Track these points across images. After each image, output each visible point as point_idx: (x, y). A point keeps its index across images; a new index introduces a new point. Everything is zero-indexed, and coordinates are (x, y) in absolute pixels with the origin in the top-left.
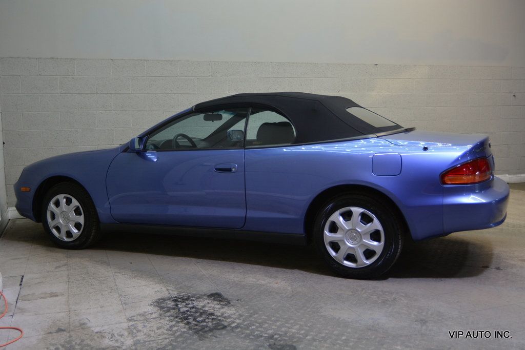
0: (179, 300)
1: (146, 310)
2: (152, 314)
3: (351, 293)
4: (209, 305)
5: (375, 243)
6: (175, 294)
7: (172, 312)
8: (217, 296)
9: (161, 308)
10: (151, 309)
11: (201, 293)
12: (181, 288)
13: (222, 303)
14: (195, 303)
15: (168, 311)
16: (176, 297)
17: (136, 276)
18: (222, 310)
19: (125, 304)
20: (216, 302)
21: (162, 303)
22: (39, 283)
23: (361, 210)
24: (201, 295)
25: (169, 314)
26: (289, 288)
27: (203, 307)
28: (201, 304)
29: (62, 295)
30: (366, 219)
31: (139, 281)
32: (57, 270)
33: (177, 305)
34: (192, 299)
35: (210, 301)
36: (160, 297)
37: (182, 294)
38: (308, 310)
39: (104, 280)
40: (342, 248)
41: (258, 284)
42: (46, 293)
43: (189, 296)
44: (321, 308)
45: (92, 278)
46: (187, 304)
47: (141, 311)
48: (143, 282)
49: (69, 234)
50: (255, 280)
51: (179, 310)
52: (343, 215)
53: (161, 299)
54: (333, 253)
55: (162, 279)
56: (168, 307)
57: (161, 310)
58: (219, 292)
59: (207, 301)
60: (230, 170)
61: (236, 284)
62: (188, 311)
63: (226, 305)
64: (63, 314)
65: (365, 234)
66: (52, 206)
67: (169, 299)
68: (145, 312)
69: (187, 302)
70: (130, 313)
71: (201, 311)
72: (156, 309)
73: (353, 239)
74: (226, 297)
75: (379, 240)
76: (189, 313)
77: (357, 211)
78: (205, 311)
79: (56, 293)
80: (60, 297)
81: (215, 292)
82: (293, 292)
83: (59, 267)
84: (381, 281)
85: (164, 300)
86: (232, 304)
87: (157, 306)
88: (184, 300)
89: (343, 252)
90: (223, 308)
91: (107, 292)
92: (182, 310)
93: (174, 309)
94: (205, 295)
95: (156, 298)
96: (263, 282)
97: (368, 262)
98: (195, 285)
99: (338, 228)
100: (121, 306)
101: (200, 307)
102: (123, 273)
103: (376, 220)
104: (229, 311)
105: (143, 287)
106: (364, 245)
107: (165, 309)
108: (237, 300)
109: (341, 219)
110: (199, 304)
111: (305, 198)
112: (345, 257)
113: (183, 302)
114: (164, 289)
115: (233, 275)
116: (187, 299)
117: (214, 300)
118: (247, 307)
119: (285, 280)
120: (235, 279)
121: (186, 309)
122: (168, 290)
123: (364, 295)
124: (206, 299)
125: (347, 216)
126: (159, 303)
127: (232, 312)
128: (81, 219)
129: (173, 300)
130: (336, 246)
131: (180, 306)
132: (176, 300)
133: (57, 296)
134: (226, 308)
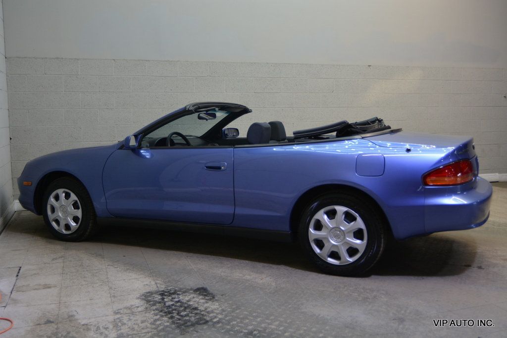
0: (166, 294)
1: (133, 303)
2: (138, 307)
3: (333, 290)
4: (194, 300)
5: (358, 241)
6: (162, 287)
7: (158, 306)
8: (202, 291)
9: (148, 301)
10: (138, 302)
11: (187, 287)
12: (169, 281)
13: (207, 298)
14: (181, 297)
15: (154, 305)
16: (163, 291)
17: (128, 269)
18: (206, 305)
19: (114, 296)
20: (201, 297)
21: (149, 296)
22: (35, 274)
23: (345, 209)
24: (188, 289)
25: (154, 307)
26: (274, 284)
27: (188, 301)
28: (187, 299)
29: (55, 286)
30: (349, 218)
31: (131, 274)
32: (54, 262)
33: (163, 299)
34: (178, 293)
35: (195, 296)
36: (148, 291)
37: (169, 288)
38: (290, 306)
39: (96, 273)
40: (326, 245)
41: (244, 279)
42: (40, 285)
43: (175, 290)
44: (302, 304)
45: (85, 270)
46: (173, 298)
47: (128, 304)
48: (133, 275)
49: (68, 227)
50: (241, 275)
51: (165, 304)
52: (327, 213)
53: (149, 292)
54: (317, 250)
55: (152, 273)
56: (154, 301)
57: (147, 304)
58: (205, 287)
59: (192, 296)
60: (219, 168)
61: (224, 279)
62: (173, 305)
63: (210, 300)
64: (53, 306)
65: (349, 232)
66: (52, 200)
67: (156, 292)
68: (132, 306)
69: (173, 296)
70: (117, 306)
71: (186, 305)
72: (143, 302)
73: (337, 237)
74: (211, 291)
75: (361, 239)
76: (173, 307)
77: (341, 209)
78: (190, 305)
79: (49, 284)
80: (53, 289)
81: (201, 286)
82: (276, 287)
83: (56, 259)
84: (364, 279)
85: (151, 293)
86: (216, 298)
87: (144, 299)
88: (170, 294)
89: (327, 249)
90: (207, 302)
91: (97, 285)
92: (167, 304)
93: (160, 303)
94: (191, 289)
95: (144, 291)
96: (248, 277)
97: (351, 260)
98: (183, 279)
99: (322, 226)
100: (110, 299)
101: (185, 301)
102: (116, 266)
103: (359, 219)
104: (213, 306)
105: (133, 280)
106: (347, 243)
107: (152, 303)
108: (222, 295)
109: (326, 217)
110: (184, 298)
111: (291, 196)
112: (329, 254)
113: (169, 296)
114: (153, 283)
115: (221, 270)
116: (174, 294)
117: (200, 294)
118: (231, 302)
119: (270, 276)
120: (222, 274)
121: (171, 303)
122: (156, 284)
123: (346, 293)
124: (192, 293)
125: (332, 214)
126: (147, 297)
127: (215, 307)
128: (79, 213)
129: (160, 294)
130: (320, 244)
131: (166, 300)
132: (162, 294)
133: (50, 287)
134: (210, 302)
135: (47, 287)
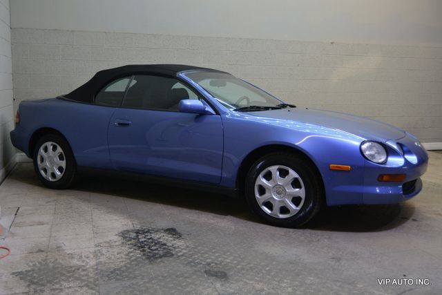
0: (140, 232)
1: (111, 239)
2: (115, 242)
3: (283, 234)
4: (164, 238)
6: (138, 227)
7: (133, 241)
8: (172, 231)
9: (125, 238)
10: (116, 238)
11: (159, 228)
12: (144, 223)
13: (175, 236)
14: (153, 235)
15: (129, 241)
16: (138, 230)
17: (110, 212)
18: (173, 242)
19: (96, 233)
20: (170, 236)
21: (126, 234)
22: (31, 213)
25: (129, 243)
26: (233, 227)
28: (158, 237)
29: (47, 224)
32: (47, 204)
33: (137, 236)
34: (151, 232)
35: (165, 235)
37: (143, 228)
38: (244, 245)
39: (83, 214)
41: (208, 223)
42: (35, 222)
43: (149, 230)
44: (256, 244)
45: (74, 211)
46: (146, 236)
47: (107, 240)
48: (114, 217)
50: (206, 219)
51: (139, 240)
53: (126, 231)
55: (130, 215)
56: (130, 237)
57: (124, 240)
58: (174, 227)
59: (162, 234)
61: (191, 222)
62: (145, 241)
63: (178, 238)
64: (45, 239)
67: (132, 231)
68: (110, 241)
69: (147, 234)
70: (98, 241)
71: (156, 242)
72: (120, 238)
74: (179, 231)
76: (146, 243)
79: (42, 222)
80: (45, 225)
81: (170, 227)
82: (235, 230)
83: (50, 202)
85: (128, 231)
86: (183, 237)
87: (121, 236)
88: (144, 232)
90: (174, 240)
91: (83, 223)
92: (141, 240)
93: (134, 239)
94: (162, 229)
95: (122, 230)
96: (212, 221)
98: (156, 221)
100: (93, 235)
101: (156, 239)
102: (100, 209)
104: (178, 243)
105: (114, 221)
107: (128, 239)
108: (188, 235)
110: (155, 236)
113: (143, 234)
114: (130, 223)
116: (147, 232)
117: (169, 233)
118: (195, 240)
121: (144, 239)
122: (133, 224)
123: (294, 236)
124: (162, 232)
126: (124, 234)
127: (181, 244)
129: (135, 232)
131: (140, 237)
132: (137, 232)
133: (43, 224)
134: (177, 240)
135: (40, 224)
